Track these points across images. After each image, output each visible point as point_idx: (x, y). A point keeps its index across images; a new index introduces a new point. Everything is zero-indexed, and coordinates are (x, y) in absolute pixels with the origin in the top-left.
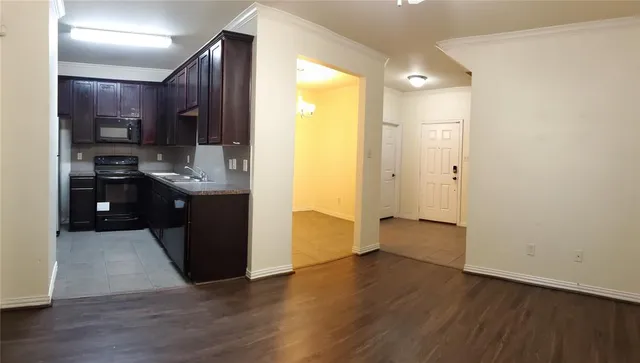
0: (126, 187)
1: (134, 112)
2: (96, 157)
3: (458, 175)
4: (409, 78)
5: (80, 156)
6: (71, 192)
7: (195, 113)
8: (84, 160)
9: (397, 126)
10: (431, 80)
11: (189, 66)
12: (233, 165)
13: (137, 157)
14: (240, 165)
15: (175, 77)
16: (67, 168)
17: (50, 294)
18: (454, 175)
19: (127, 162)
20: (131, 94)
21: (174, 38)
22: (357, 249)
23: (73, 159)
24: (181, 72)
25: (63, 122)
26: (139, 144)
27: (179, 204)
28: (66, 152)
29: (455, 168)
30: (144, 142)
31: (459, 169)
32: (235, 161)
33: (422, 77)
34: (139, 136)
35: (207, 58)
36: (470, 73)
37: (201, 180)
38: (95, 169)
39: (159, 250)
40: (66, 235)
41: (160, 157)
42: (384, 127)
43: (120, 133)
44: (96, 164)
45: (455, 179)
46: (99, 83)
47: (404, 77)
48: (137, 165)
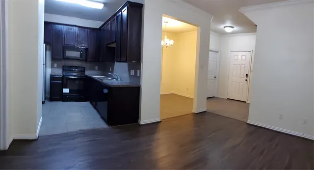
0: (77, 82)
1: (84, 43)
2: (63, 66)
3: (248, 79)
4: (224, 27)
5: (55, 65)
6: (51, 83)
7: (114, 45)
8: (58, 67)
9: (217, 52)
10: (236, 29)
11: (112, 20)
12: (133, 72)
13: (84, 68)
14: (136, 73)
15: (105, 26)
16: (49, 71)
17: (37, 134)
18: (246, 79)
19: (79, 69)
20: (83, 34)
21: (105, 4)
22: (195, 111)
23: (52, 66)
24: (108, 24)
25: (48, 47)
26: (86, 60)
27: (106, 91)
28: (49, 63)
29: (247, 75)
30: (89, 60)
31: (249, 76)
32: (133, 71)
33: (231, 27)
34: (86, 56)
35: (120, 16)
36: (256, 26)
37: (117, 80)
38: (63, 72)
39: (95, 111)
40: (48, 103)
41: (97, 68)
42: (210, 52)
43: (76, 54)
44: (63, 70)
45: (246, 80)
46: (66, 27)
47: (222, 27)
48: (84, 71)
